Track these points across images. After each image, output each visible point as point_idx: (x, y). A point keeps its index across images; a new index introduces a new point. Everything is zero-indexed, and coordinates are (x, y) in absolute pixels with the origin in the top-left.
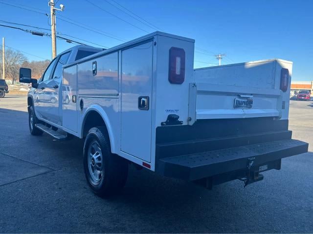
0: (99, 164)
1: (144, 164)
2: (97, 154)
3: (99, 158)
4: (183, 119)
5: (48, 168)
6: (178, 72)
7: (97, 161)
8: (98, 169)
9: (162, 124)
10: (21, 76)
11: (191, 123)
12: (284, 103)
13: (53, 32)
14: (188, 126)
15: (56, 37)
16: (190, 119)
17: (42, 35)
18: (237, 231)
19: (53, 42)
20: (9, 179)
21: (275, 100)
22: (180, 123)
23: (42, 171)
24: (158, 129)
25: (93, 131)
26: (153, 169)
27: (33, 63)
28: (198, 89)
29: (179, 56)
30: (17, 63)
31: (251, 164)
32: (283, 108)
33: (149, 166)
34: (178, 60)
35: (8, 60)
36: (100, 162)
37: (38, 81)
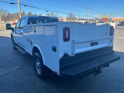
0: (40, 67)
1: (56, 72)
2: (39, 63)
3: (39, 65)
4: (70, 54)
5: (21, 66)
6: (67, 37)
7: (38, 66)
8: (39, 68)
9: (62, 58)
10: (7, 27)
11: (73, 56)
12: (111, 40)
13: (18, 2)
14: (72, 56)
15: (20, 4)
16: (73, 54)
17: (14, 4)
18: (91, 92)
19: (19, 6)
20: (7, 72)
21: (108, 40)
22: (69, 56)
23: (19, 67)
24: (60, 60)
25: (36, 54)
26: (59, 74)
27: (12, 14)
28: (75, 42)
29: (67, 31)
30: (6, 14)
31: (97, 69)
32: (111, 42)
33: (57, 73)
34: (67, 32)
35: (2, 14)
36: (40, 66)
37: (14, 28)
